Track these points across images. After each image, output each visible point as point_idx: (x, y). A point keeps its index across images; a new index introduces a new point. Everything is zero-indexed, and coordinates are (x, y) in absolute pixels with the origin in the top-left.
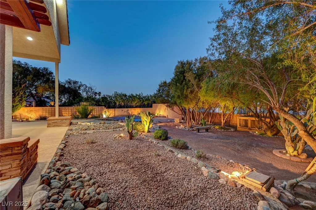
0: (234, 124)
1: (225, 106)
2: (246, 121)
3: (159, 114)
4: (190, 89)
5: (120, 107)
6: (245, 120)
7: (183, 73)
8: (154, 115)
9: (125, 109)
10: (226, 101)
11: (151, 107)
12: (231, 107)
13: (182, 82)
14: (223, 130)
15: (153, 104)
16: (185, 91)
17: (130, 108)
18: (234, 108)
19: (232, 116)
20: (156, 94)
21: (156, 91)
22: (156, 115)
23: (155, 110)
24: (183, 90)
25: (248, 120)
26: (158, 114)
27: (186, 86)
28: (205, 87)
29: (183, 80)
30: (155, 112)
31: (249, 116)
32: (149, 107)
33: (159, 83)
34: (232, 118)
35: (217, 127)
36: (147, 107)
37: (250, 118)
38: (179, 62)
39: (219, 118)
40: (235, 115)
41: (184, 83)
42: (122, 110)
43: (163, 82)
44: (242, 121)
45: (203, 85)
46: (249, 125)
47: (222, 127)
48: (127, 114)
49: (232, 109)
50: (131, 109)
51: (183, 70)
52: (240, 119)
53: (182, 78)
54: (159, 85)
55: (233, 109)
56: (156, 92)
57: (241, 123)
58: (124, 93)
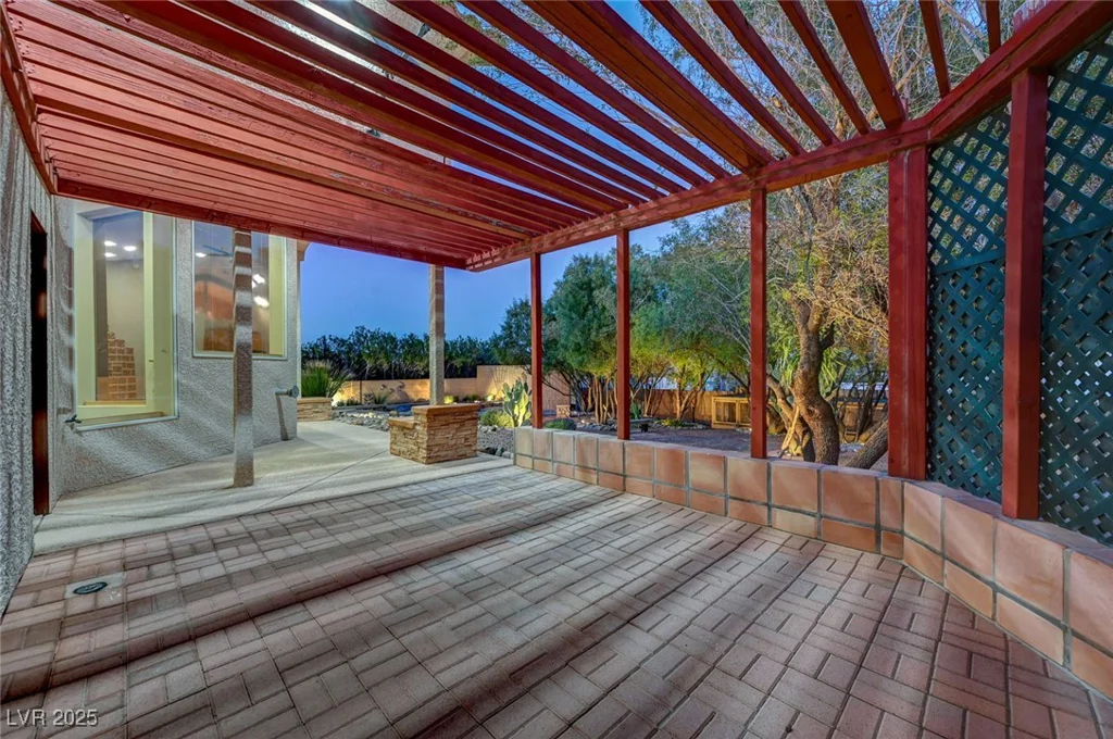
0: (705, 418)
1: (684, 369)
2: (731, 406)
3: (498, 397)
4: (605, 329)
5: (379, 375)
6: (730, 404)
7: (588, 287)
8: (484, 400)
9: (394, 384)
10: (686, 358)
11: (473, 374)
12: (697, 373)
13: (586, 310)
14: (679, 427)
15: (478, 367)
16: (594, 334)
17: (408, 378)
18: (703, 375)
19: (699, 394)
20: (501, 336)
21: (500, 329)
22: (490, 399)
23: (486, 384)
24: (589, 330)
25: (734, 404)
26: (494, 397)
27: (596, 321)
28: (643, 326)
29: (587, 306)
30: (484, 392)
31: (739, 395)
32: (464, 377)
33: (509, 305)
34: (701, 403)
35: (666, 423)
36: (459, 377)
37: (738, 399)
38: (576, 259)
39: (668, 404)
40: (707, 393)
41: (590, 312)
42: (384, 386)
43: (519, 302)
44: (721, 407)
45: (637, 322)
46: (738, 417)
47: (677, 422)
48: (399, 398)
49: (700, 378)
50: (411, 381)
51: (586, 279)
52: (717, 404)
53: (585, 301)
54: (508, 312)
55: (702, 377)
56: (499, 332)
57: (721, 414)
58: (385, 330)
